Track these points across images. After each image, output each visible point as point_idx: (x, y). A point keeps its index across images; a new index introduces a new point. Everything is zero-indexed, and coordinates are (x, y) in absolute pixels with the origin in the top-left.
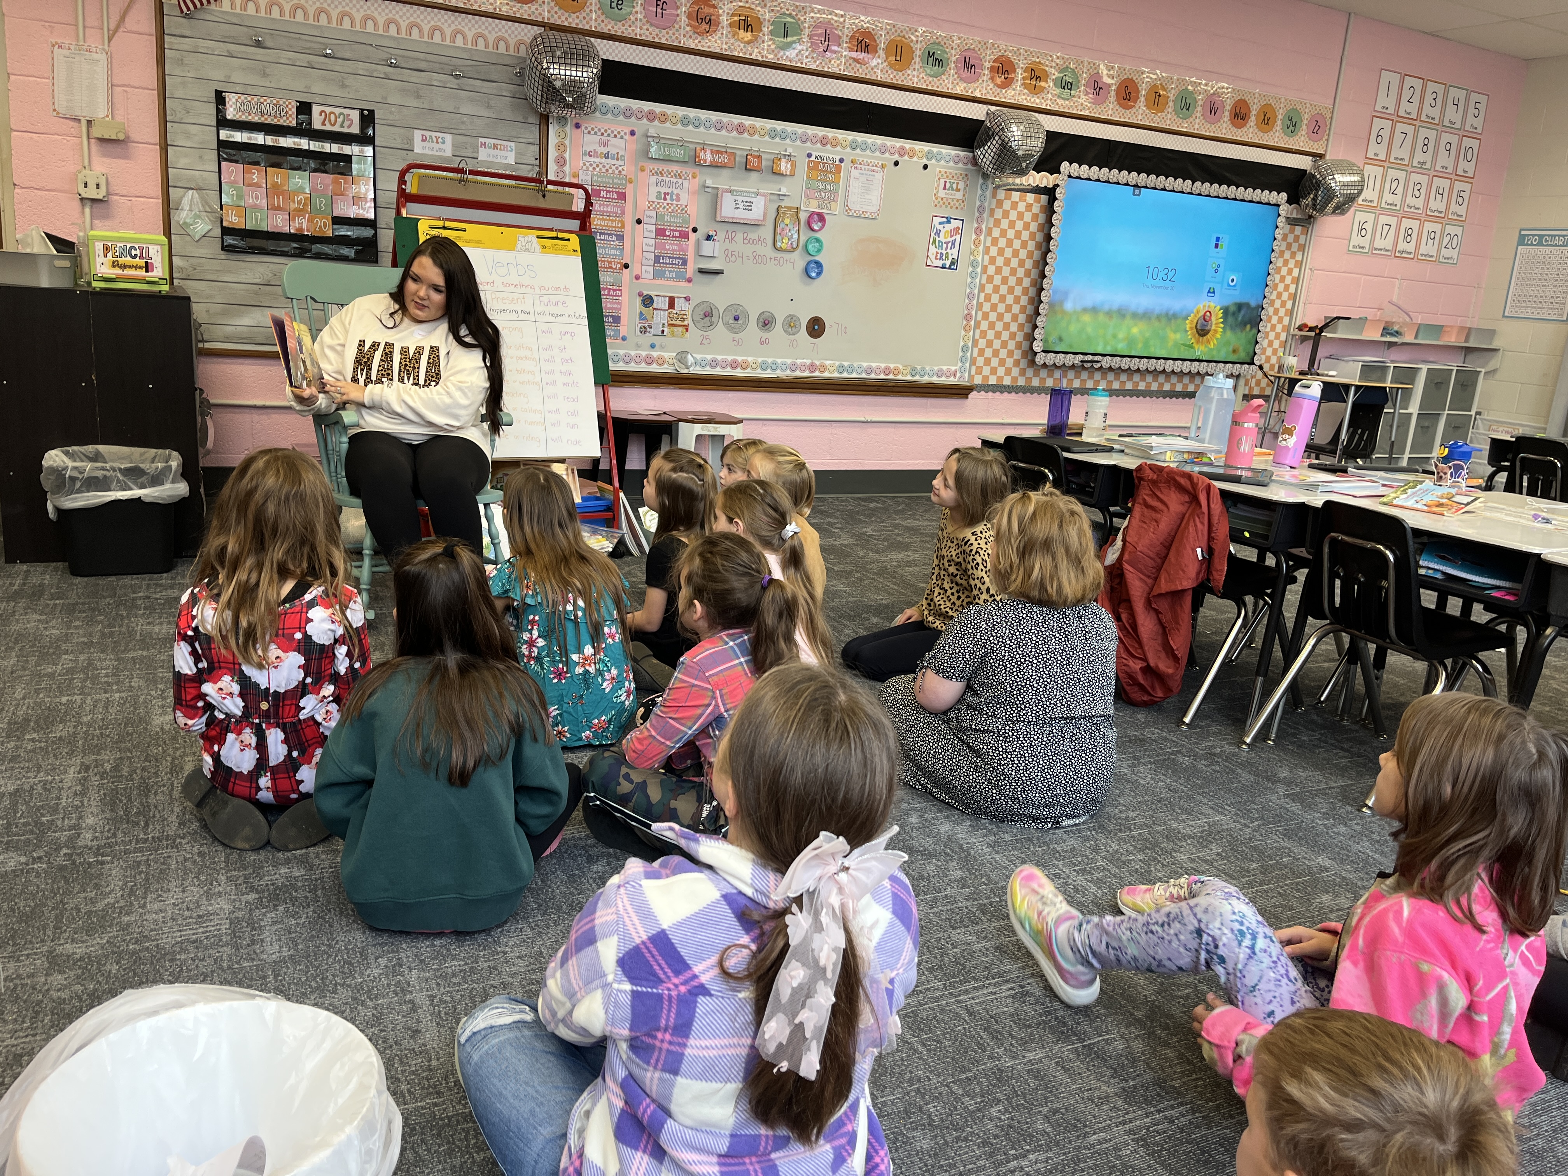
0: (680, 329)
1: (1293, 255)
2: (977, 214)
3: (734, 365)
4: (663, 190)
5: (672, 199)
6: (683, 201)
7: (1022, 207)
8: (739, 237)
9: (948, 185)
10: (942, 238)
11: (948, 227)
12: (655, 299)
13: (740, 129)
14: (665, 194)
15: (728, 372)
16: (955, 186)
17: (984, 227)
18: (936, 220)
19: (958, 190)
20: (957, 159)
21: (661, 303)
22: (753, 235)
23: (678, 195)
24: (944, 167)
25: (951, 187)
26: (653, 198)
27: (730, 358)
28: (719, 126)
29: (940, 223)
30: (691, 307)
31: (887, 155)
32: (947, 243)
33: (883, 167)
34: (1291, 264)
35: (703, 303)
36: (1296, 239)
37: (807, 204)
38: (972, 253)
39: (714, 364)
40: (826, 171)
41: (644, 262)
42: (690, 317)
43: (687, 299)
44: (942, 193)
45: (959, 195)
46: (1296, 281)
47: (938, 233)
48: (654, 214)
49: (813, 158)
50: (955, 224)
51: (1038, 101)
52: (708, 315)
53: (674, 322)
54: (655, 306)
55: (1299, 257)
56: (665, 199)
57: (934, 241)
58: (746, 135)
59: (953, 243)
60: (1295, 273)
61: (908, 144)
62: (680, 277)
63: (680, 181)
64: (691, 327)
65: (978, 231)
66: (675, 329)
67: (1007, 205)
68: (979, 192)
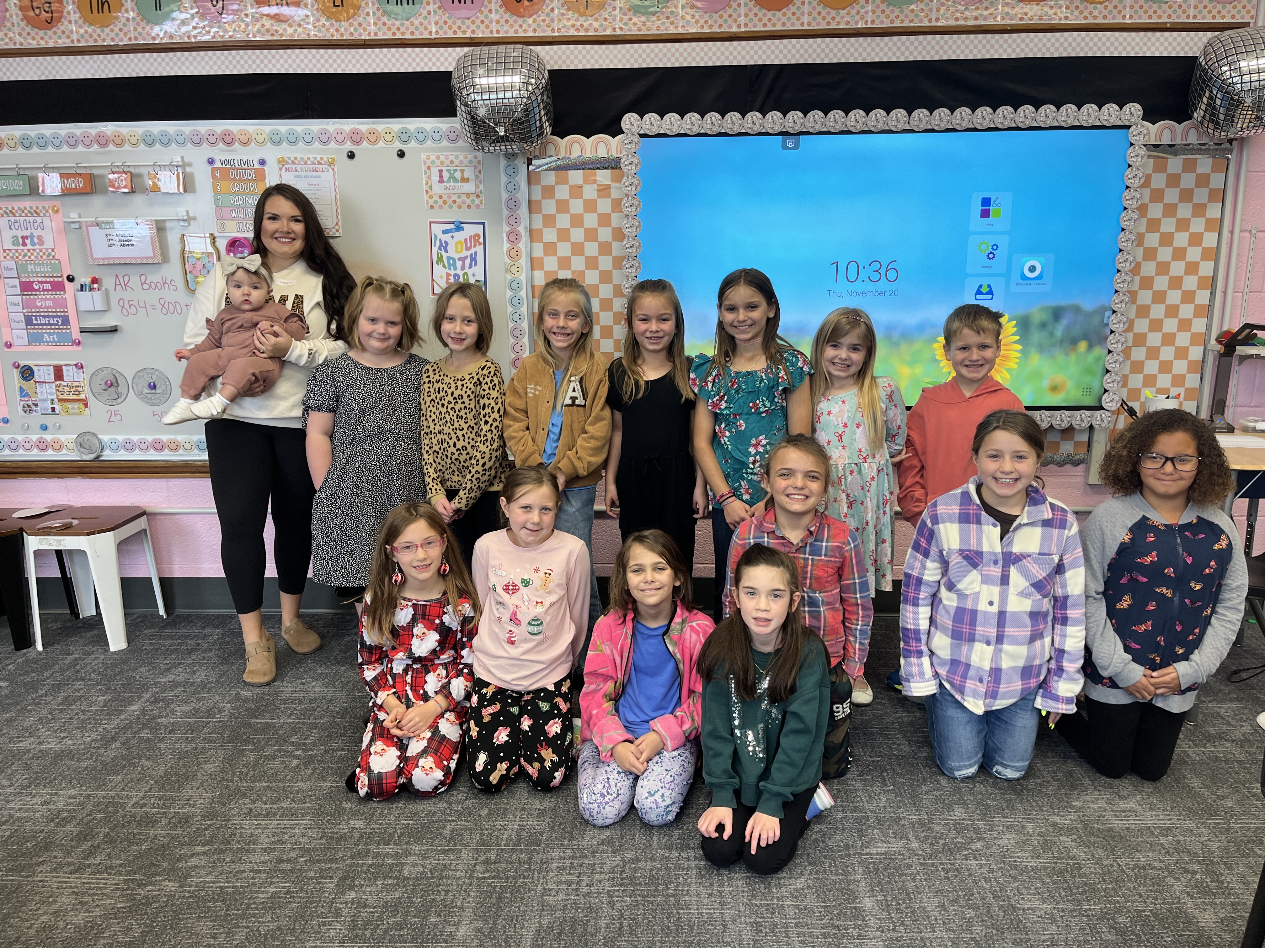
0: (76, 405)
2: (506, 212)
3: (158, 446)
4: (20, 234)
5: (33, 244)
7: (590, 192)
8: (135, 281)
9: (446, 175)
10: (452, 252)
11: (460, 236)
12: (35, 369)
13: (102, 141)
14: (23, 238)
15: (152, 456)
16: (458, 175)
17: (521, 229)
18: (437, 229)
19: (465, 180)
20: (453, 136)
21: (44, 374)
22: (155, 277)
23: (39, 237)
24: (432, 150)
25: (452, 178)
27: (150, 438)
28: (72, 141)
29: (445, 232)
30: (87, 376)
31: (333, 145)
32: (463, 259)
33: (331, 163)
35: (102, 369)
37: (223, 228)
38: (508, 270)
39: (129, 446)
40: (241, 180)
41: (14, 325)
42: (87, 389)
43: (80, 367)
44: (438, 189)
45: (469, 188)
47: (444, 246)
48: (12, 264)
49: (218, 165)
50: (470, 230)
51: (596, 25)
52: (112, 384)
53: (65, 397)
54: (37, 378)
56: (24, 244)
57: (440, 259)
58: (111, 147)
59: (473, 259)
61: (364, 125)
62: (65, 339)
63: (39, 219)
64: (92, 400)
65: (513, 236)
66: (69, 405)
67: (562, 192)
68: (504, 179)
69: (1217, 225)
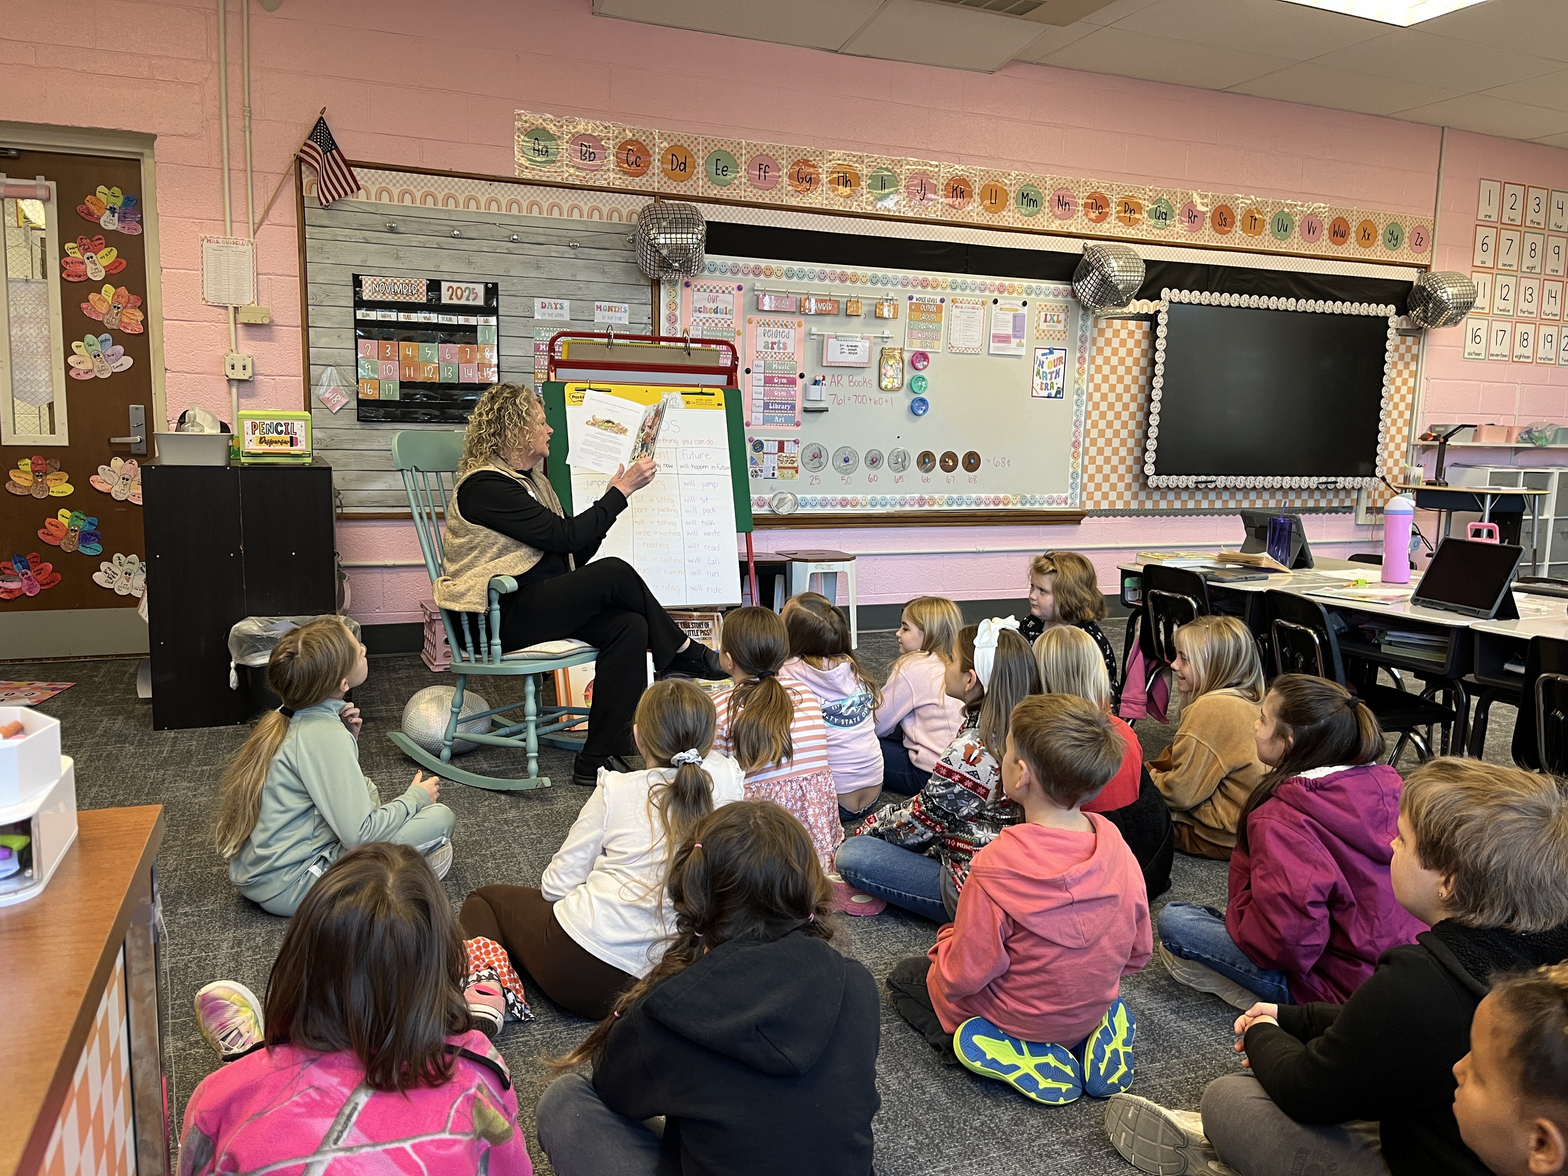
0: (790, 471)
1: (1407, 365)
2: (1079, 344)
3: (844, 503)
4: (770, 340)
5: (779, 348)
6: (790, 350)
7: (1124, 334)
8: (845, 380)
9: (1049, 318)
10: (1046, 369)
11: (1051, 358)
12: (765, 443)
13: (843, 278)
14: (773, 343)
15: (839, 510)
16: (1055, 318)
17: (1087, 356)
18: (1039, 352)
19: (1059, 322)
20: (1056, 293)
21: (771, 447)
22: (858, 378)
23: (785, 344)
24: (1044, 301)
25: (1052, 319)
26: (760, 348)
27: (839, 497)
28: (822, 277)
29: (1043, 355)
30: (800, 450)
31: (987, 293)
32: (1051, 373)
33: (983, 304)
34: (1406, 374)
35: (812, 445)
36: (1409, 349)
37: (911, 345)
38: (1076, 382)
39: (824, 503)
40: (928, 312)
41: (755, 409)
42: (799, 459)
43: (796, 442)
44: (1043, 326)
45: (1060, 327)
46: (1413, 391)
47: (1042, 364)
48: (762, 363)
49: (914, 301)
50: (1058, 354)
51: (1133, 232)
52: (817, 456)
53: (784, 465)
54: (765, 450)
55: (1413, 367)
56: (773, 348)
57: (1038, 373)
58: (848, 283)
59: (1058, 373)
60: (1411, 383)
61: (1007, 281)
62: (789, 421)
63: (787, 330)
64: (801, 468)
65: (1081, 360)
66: (785, 471)
67: (1109, 333)
68: (1081, 322)
69: (1414, 374)
